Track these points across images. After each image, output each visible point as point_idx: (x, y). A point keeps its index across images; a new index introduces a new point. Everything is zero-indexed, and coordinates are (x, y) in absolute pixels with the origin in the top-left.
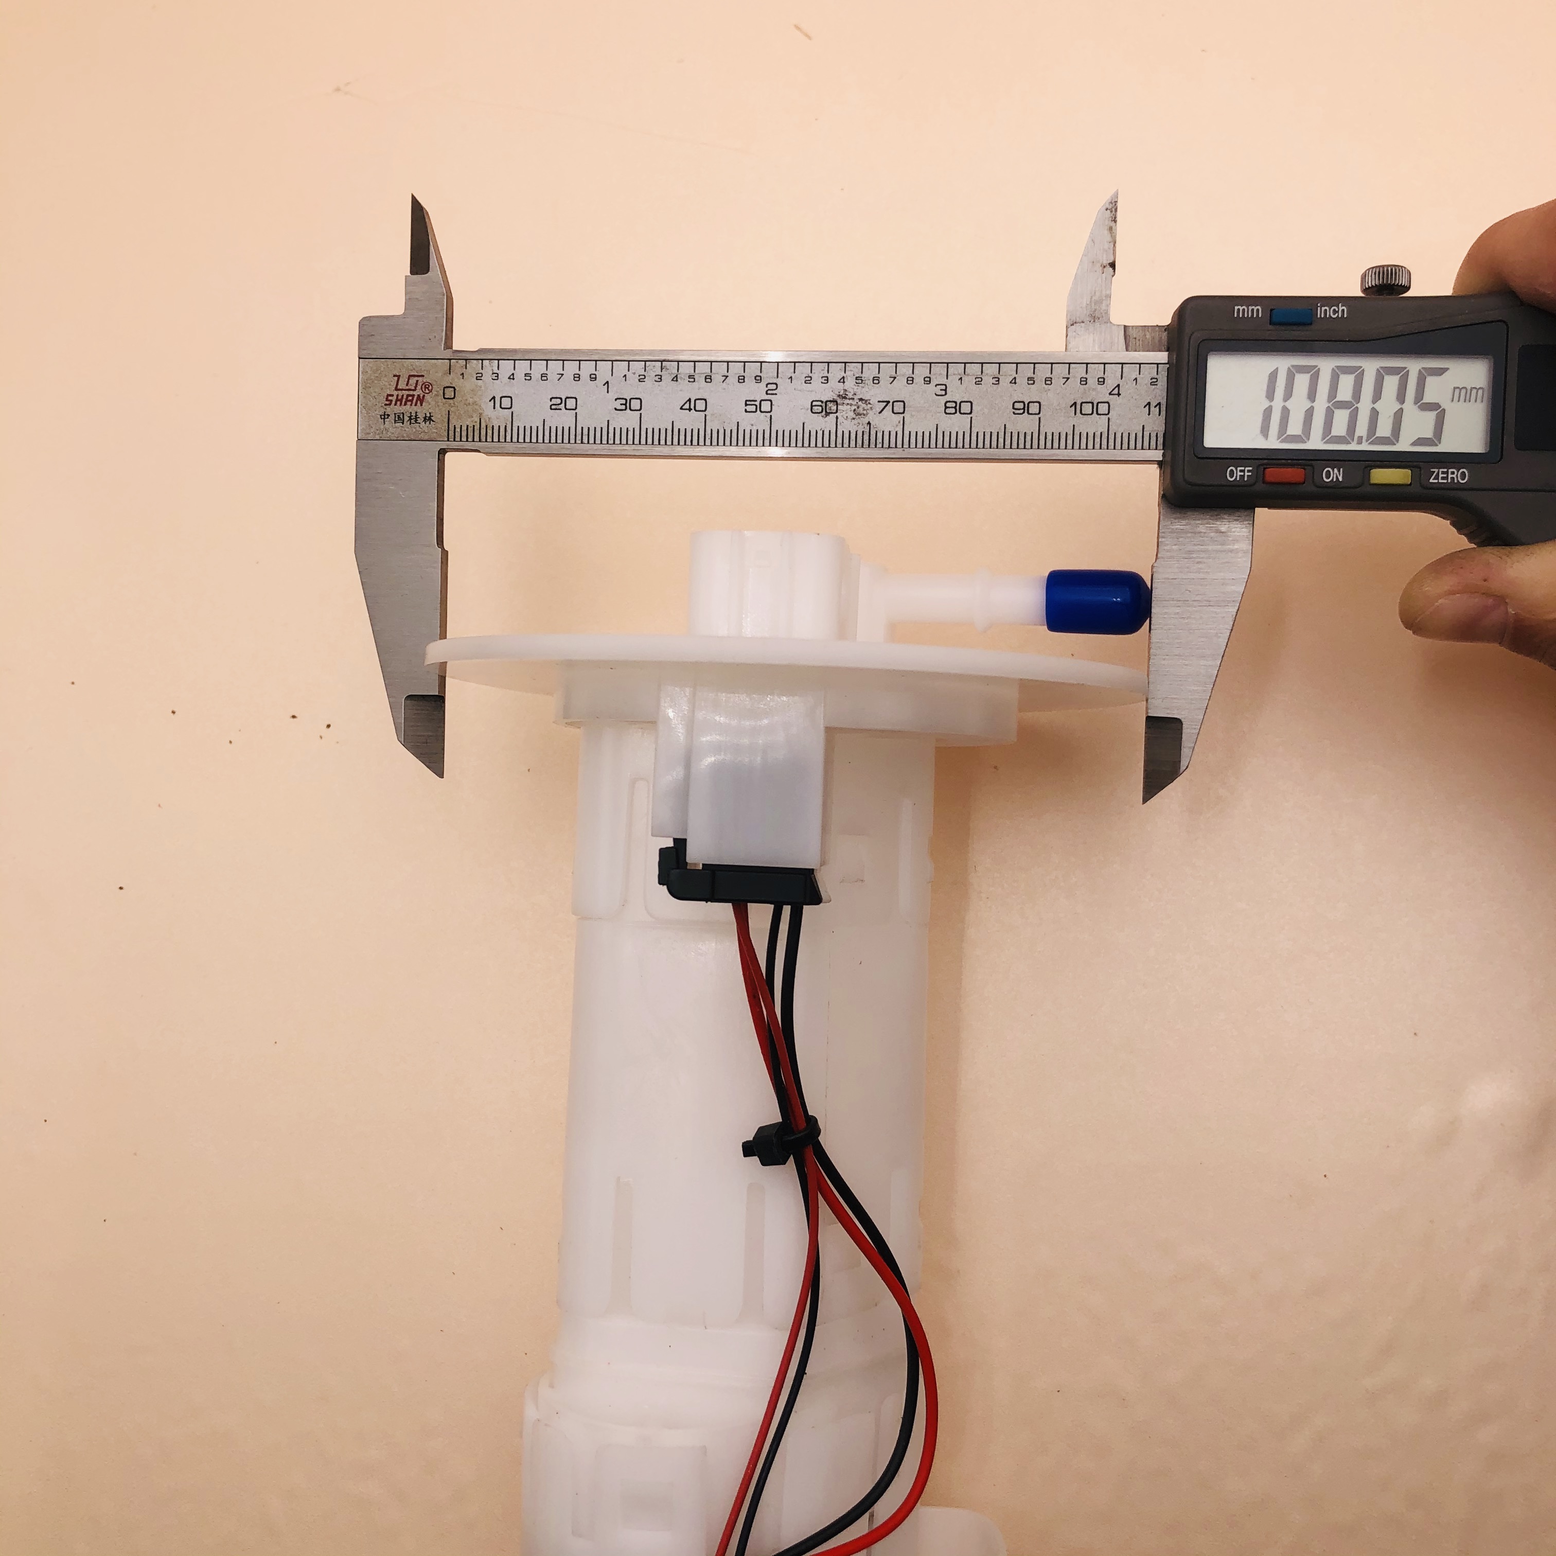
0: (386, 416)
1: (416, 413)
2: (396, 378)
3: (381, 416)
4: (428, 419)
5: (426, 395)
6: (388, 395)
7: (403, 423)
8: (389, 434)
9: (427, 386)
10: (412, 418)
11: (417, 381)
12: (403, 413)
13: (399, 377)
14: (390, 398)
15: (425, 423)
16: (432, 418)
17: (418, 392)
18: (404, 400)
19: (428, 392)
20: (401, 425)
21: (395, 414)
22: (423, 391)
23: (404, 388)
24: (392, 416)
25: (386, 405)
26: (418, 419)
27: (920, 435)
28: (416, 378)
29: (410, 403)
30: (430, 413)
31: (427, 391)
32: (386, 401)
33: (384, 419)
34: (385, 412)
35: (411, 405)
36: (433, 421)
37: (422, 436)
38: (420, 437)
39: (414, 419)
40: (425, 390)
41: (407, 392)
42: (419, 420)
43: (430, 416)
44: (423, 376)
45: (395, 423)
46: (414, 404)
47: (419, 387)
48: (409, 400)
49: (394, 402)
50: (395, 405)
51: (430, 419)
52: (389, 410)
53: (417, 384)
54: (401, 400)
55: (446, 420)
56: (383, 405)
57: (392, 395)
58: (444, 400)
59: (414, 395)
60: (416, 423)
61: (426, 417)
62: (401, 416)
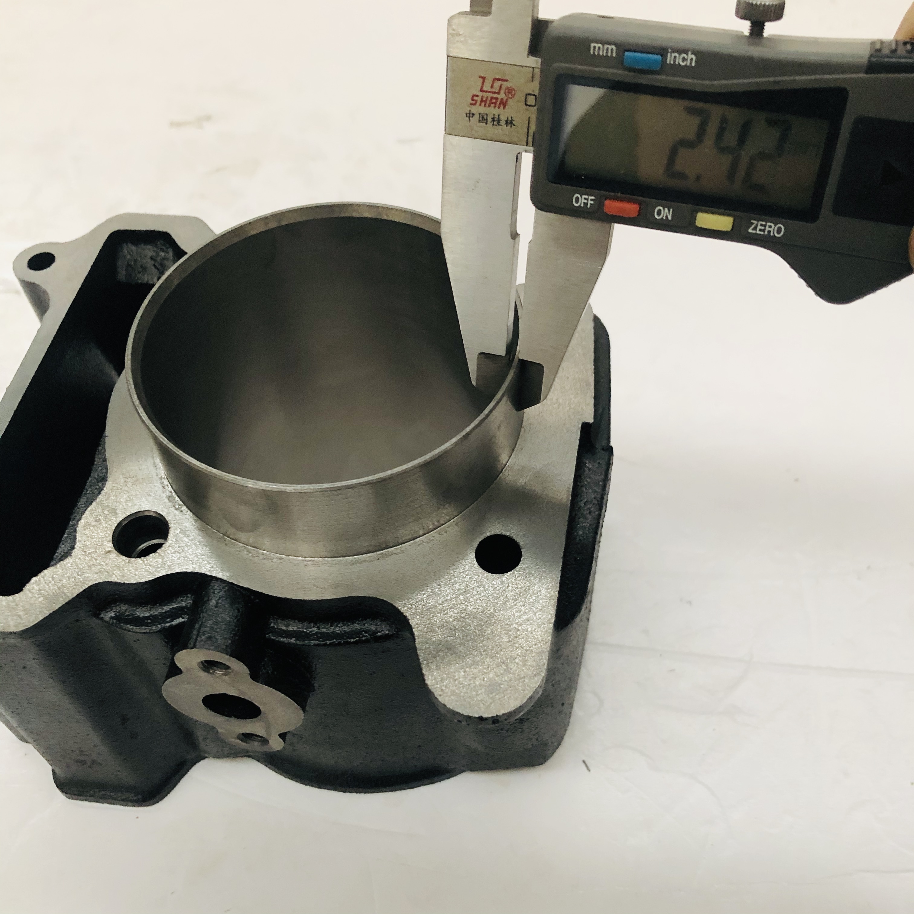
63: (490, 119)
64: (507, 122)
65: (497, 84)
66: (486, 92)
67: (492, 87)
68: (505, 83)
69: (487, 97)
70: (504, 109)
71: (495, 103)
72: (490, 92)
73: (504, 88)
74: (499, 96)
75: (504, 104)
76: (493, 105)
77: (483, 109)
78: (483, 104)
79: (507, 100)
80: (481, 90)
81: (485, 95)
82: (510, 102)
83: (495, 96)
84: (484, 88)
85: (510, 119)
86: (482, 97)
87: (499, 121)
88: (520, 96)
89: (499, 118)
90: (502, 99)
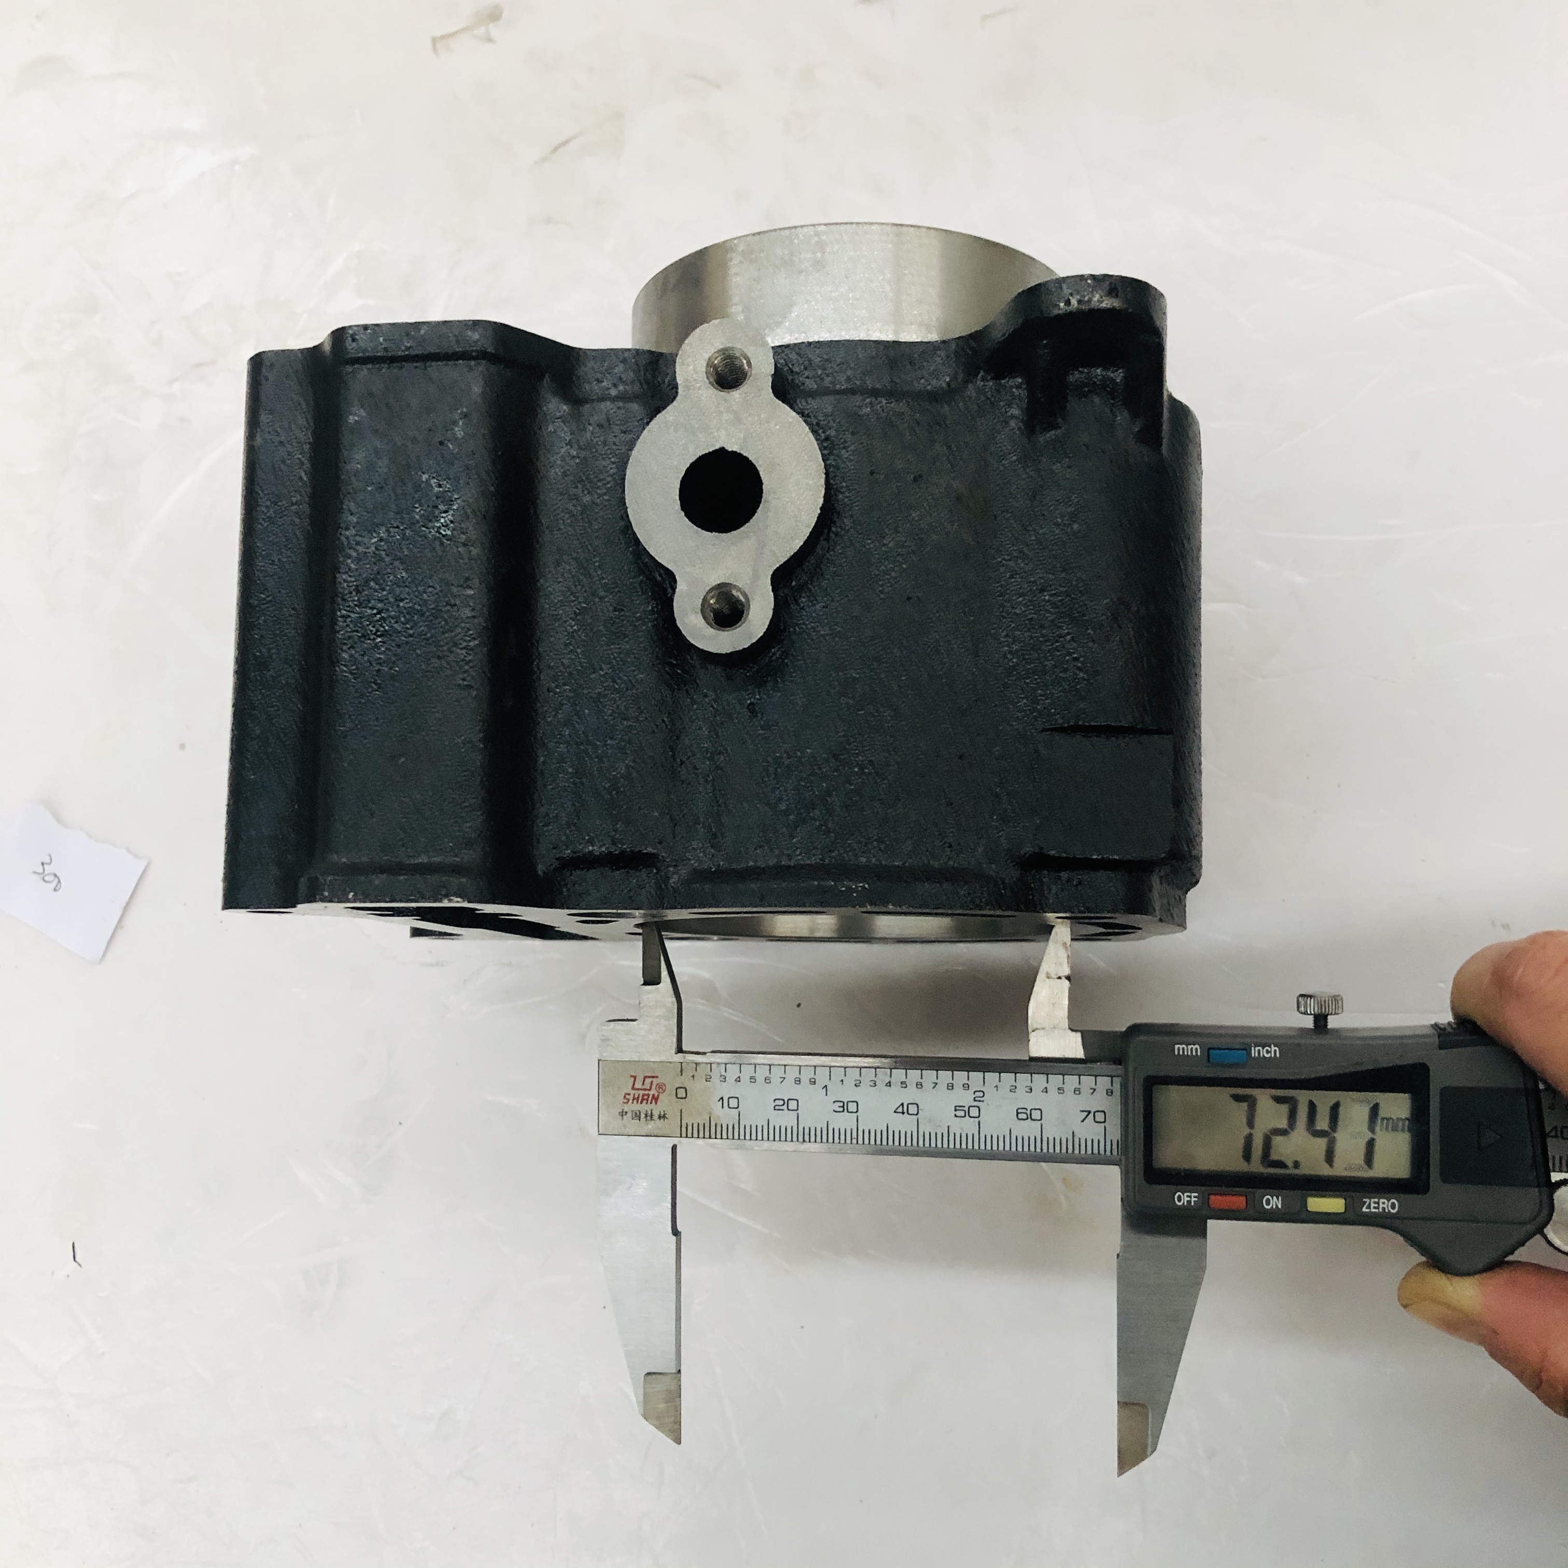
63: (643, 1116)
64: (660, 1117)
65: (648, 1081)
66: (638, 1089)
67: (643, 1084)
68: (654, 1080)
69: (639, 1095)
70: (656, 1104)
71: (647, 1100)
72: (641, 1089)
73: (654, 1084)
74: (651, 1093)
75: (656, 1099)
76: (645, 1102)
77: (636, 1107)
78: (635, 1101)
79: (658, 1095)
80: (633, 1088)
81: (637, 1093)
82: (661, 1096)
83: (647, 1092)
84: (636, 1086)
85: (662, 1113)
86: (634, 1095)
87: (652, 1116)
88: (670, 1089)
89: (652, 1113)
90: (653, 1095)
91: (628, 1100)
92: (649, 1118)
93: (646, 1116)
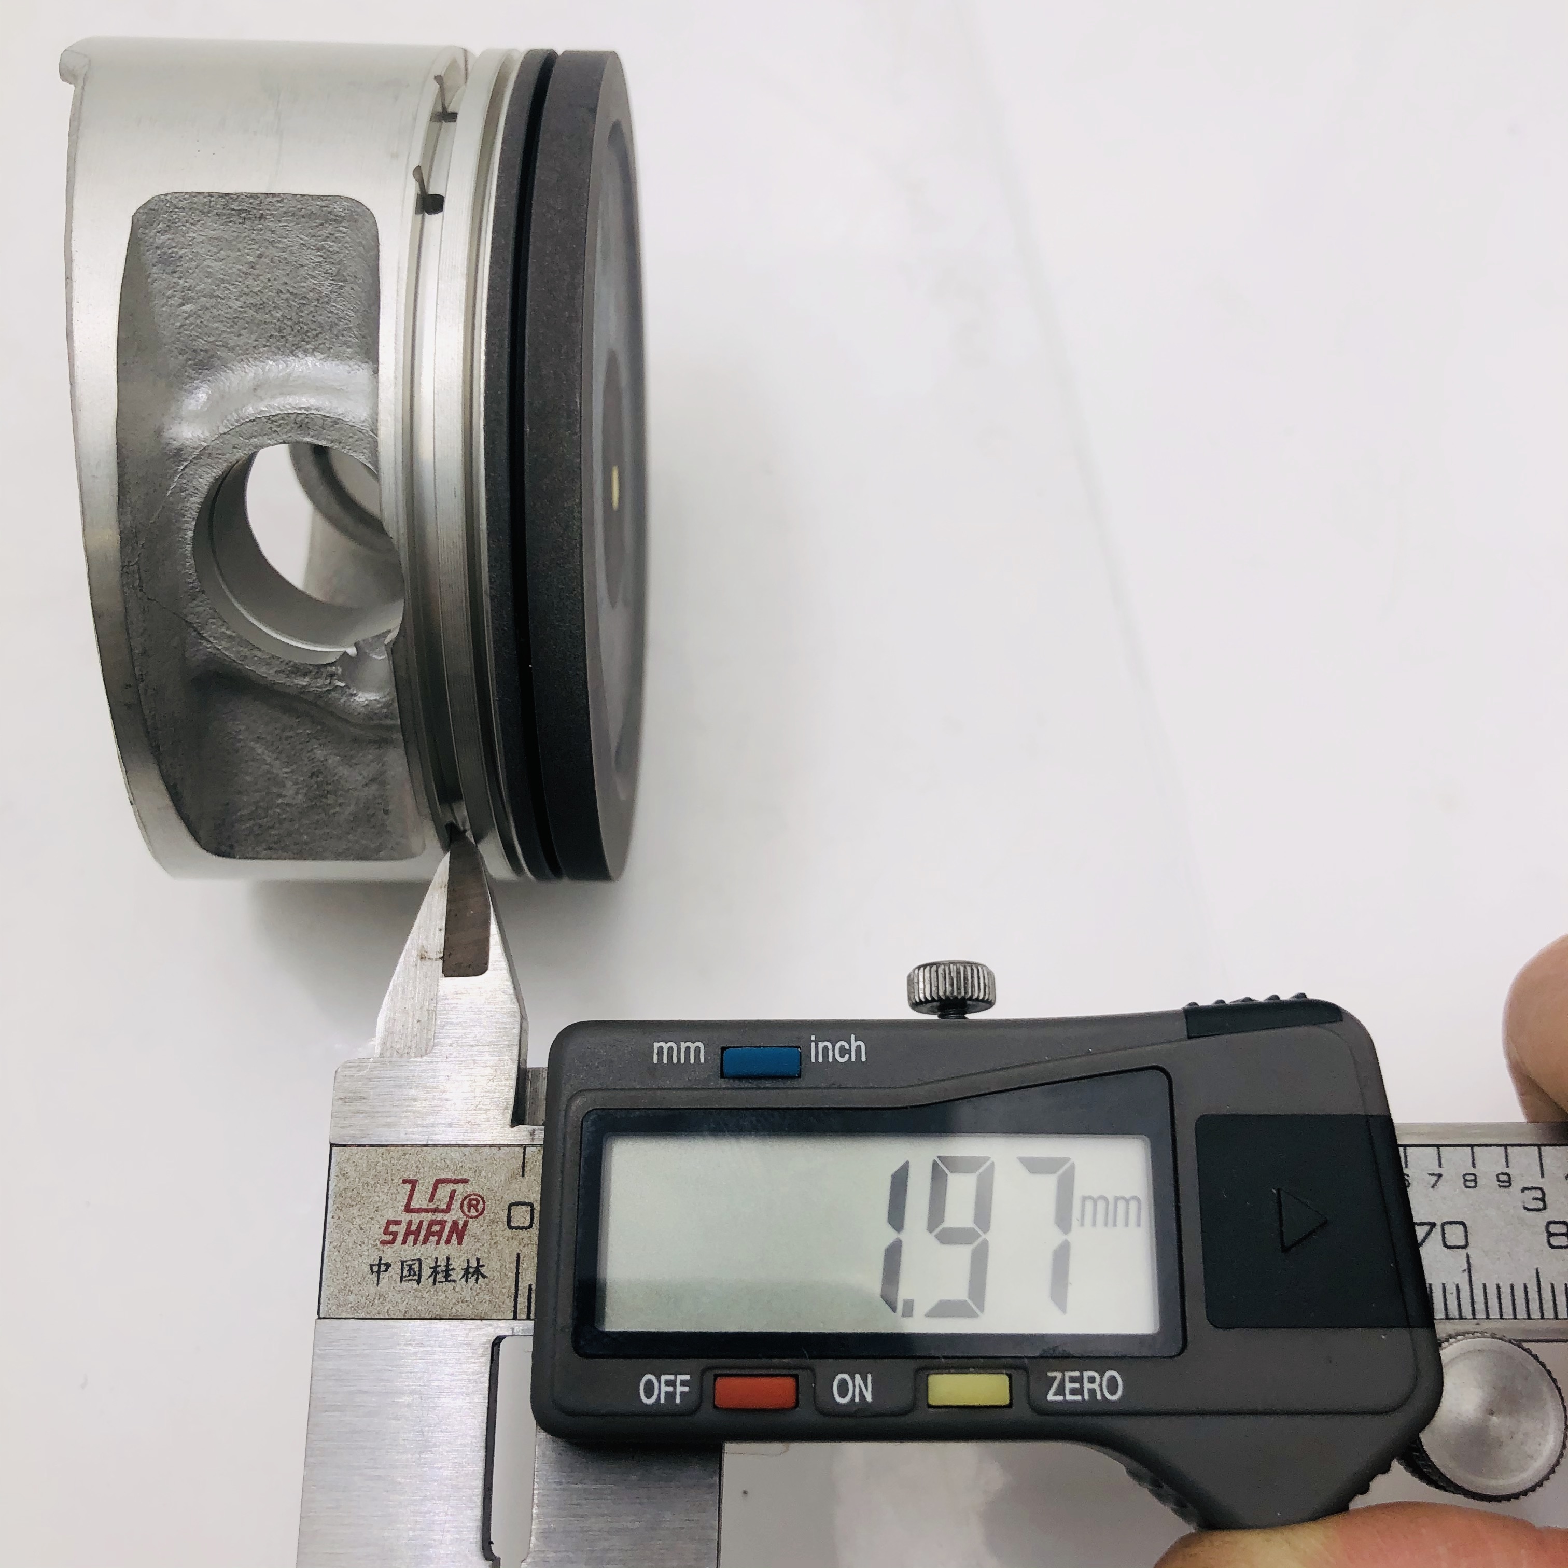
0: (383, 1268)
1: (448, 1259)
2: (408, 1187)
3: (372, 1266)
4: (474, 1272)
5: (471, 1220)
6: (389, 1223)
7: (419, 1282)
8: (388, 1306)
9: (474, 1202)
10: (439, 1269)
11: (453, 1192)
12: (419, 1260)
13: (413, 1183)
14: (393, 1228)
15: (466, 1281)
16: (483, 1270)
17: (456, 1214)
18: (423, 1233)
19: (476, 1214)
20: (415, 1285)
21: (402, 1262)
22: (463, 1212)
23: (424, 1206)
24: (395, 1270)
25: (384, 1243)
26: (451, 1272)
27: (1506, 1291)
28: (451, 1187)
29: (436, 1238)
30: (478, 1260)
31: (473, 1213)
32: (385, 1234)
33: (378, 1272)
34: (380, 1259)
35: (438, 1242)
36: (484, 1277)
37: (460, 1309)
38: (454, 1310)
39: (443, 1273)
40: (469, 1211)
41: (429, 1217)
42: (454, 1276)
43: (479, 1266)
44: (465, 1181)
45: (401, 1281)
46: (443, 1241)
47: (456, 1205)
48: (432, 1232)
49: (400, 1238)
50: (404, 1242)
51: (477, 1272)
52: (390, 1254)
53: (452, 1198)
54: (417, 1233)
55: (512, 1275)
56: (378, 1242)
57: (398, 1223)
58: (508, 1232)
59: (446, 1221)
60: (447, 1280)
61: (468, 1267)
62: (416, 1269)
63: (427, 1271)
64: (466, 1272)
65: (444, 1192)
66: (419, 1211)
67: (431, 1200)
68: (460, 1188)
69: (421, 1223)
70: (460, 1243)
71: (439, 1234)
72: (427, 1211)
73: (458, 1198)
74: (449, 1218)
75: (459, 1232)
76: (433, 1239)
77: (410, 1251)
78: (411, 1238)
79: (466, 1224)
80: (408, 1209)
81: (416, 1218)
82: (473, 1226)
83: (439, 1216)
84: (415, 1204)
85: (473, 1263)
86: (410, 1223)
87: (448, 1271)
88: (496, 1208)
89: (448, 1265)
90: (455, 1223)
91: (395, 1235)
92: (440, 1277)
93: (435, 1272)
